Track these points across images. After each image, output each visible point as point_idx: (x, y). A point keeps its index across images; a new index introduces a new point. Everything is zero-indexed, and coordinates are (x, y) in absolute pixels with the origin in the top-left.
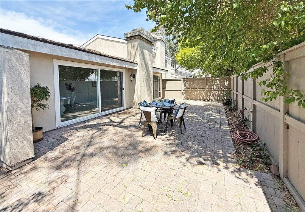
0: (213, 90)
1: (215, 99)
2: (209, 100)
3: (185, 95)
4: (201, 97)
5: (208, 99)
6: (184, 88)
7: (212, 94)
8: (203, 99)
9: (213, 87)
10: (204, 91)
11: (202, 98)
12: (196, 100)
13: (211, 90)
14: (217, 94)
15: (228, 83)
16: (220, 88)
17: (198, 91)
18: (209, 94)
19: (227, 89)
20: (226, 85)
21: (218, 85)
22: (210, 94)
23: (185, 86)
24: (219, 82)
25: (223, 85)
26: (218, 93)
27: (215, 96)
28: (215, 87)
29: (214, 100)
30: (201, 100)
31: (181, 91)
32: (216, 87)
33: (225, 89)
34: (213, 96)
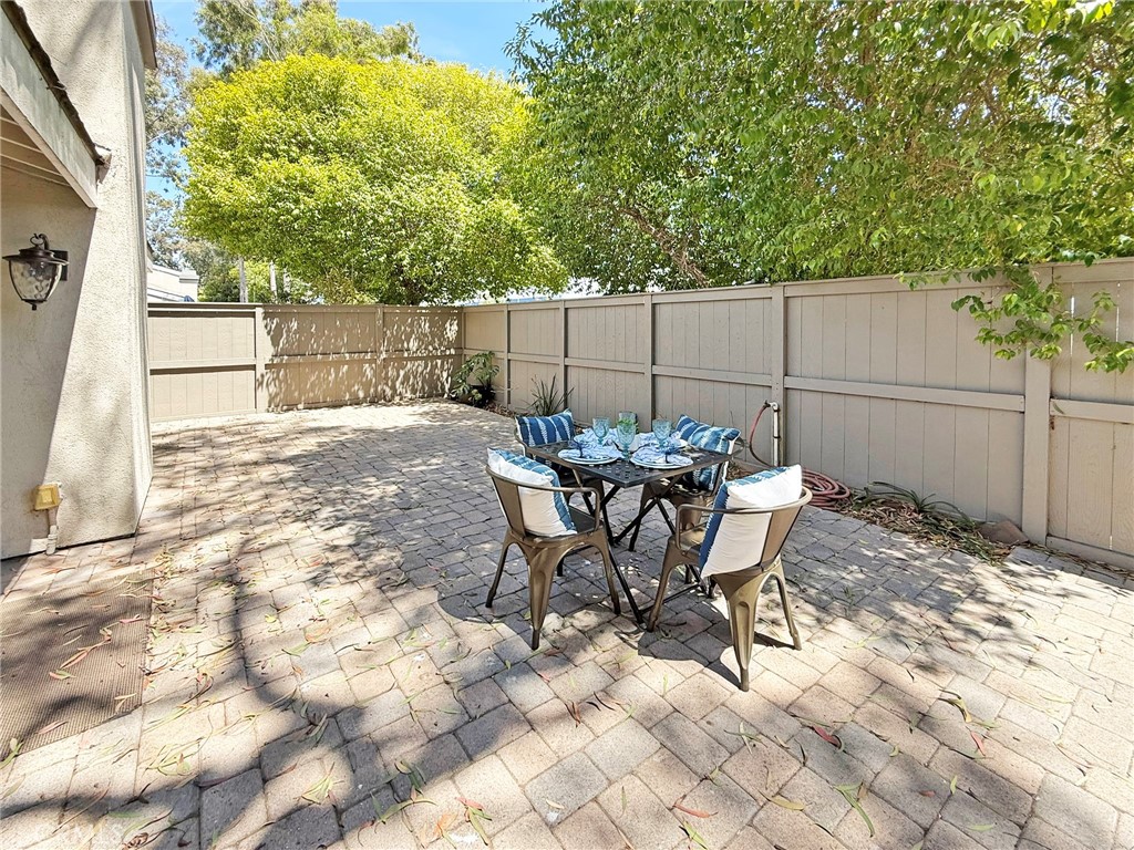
0: (406, 355)
1: (414, 391)
2: (393, 397)
3: (272, 389)
4: (356, 388)
5: (389, 392)
6: (272, 350)
7: (402, 373)
8: (365, 398)
9: (405, 345)
10: (370, 362)
11: (361, 395)
12: (335, 407)
13: (399, 356)
14: (420, 369)
15: (455, 327)
16: (430, 348)
17: (347, 362)
18: (391, 372)
19: (453, 352)
20: (449, 335)
21: (425, 335)
22: (395, 373)
23: (275, 342)
24: (427, 325)
25: (442, 336)
26: (426, 368)
27: (415, 377)
28: (413, 345)
29: (409, 395)
30: (356, 402)
31: (253, 367)
32: (416, 344)
33: (448, 353)
34: (406, 378)
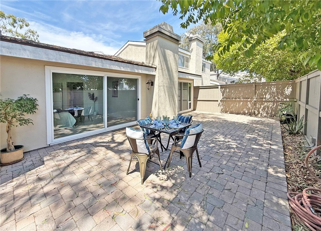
0: (264, 100)
1: (267, 113)
2: (258, 114)
3: (222, 107)
4: (245, 109)
5: (256, 112)
6: (222, 97)
7: (262, 106)
8: (248, 113)
9: (264, 96)
10: (250, 101)
11: (246, 112)
12: (238, 114)
13: (261, 100)
14: (270, 106)
15: (290, 89)
16: (276, 98)
17: (242, 101)
18: (258, 106)
19: (288, 100)
20: (286, 92)
21: (274, 93)
22: (259, 106)
23: (223, 95)
24: (275, 89)
25: (282, 94)
26: (273, 105)
27: (268, 109)
28: (268, 96)
29: (265, 115)
30: (244, 114)
31: (217, 101)
32: (269, 96)
33: (285, 100)
34: (264, 109)
